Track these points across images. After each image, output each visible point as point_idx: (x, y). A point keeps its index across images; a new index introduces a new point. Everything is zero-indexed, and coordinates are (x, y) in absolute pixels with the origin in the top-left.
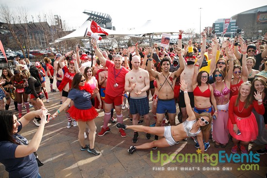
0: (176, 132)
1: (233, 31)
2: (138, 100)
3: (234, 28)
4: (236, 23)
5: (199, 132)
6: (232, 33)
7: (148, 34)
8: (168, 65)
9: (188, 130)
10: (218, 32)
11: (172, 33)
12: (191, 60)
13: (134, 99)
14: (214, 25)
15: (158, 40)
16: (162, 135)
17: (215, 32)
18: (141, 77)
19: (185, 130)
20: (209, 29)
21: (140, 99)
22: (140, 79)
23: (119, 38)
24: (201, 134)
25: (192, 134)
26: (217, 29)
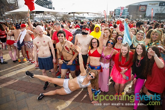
0: (72, 84)
1: (126, 15)
2: (44, 59)
3: (127, 13)
4: (128, 10)
5: (89, 84)
6: (125, 16)
7: (72, 13)
8: (62, 36)
9: (80, 83)
10: (117, 15)
11: (88, 13)
12: (84, 31)
13: (41, 58)
14: (115, 10)
15: (82, 18)
16: (62, 86)
17: (116, 15)
18: (44, 42)
19: (78, 83)
20: (112, 12)
21: (46, 59)
22: (44, 43)
23: (55, 14)
24: (90, 86)
25: (83, 86)
26: (117, 13)
